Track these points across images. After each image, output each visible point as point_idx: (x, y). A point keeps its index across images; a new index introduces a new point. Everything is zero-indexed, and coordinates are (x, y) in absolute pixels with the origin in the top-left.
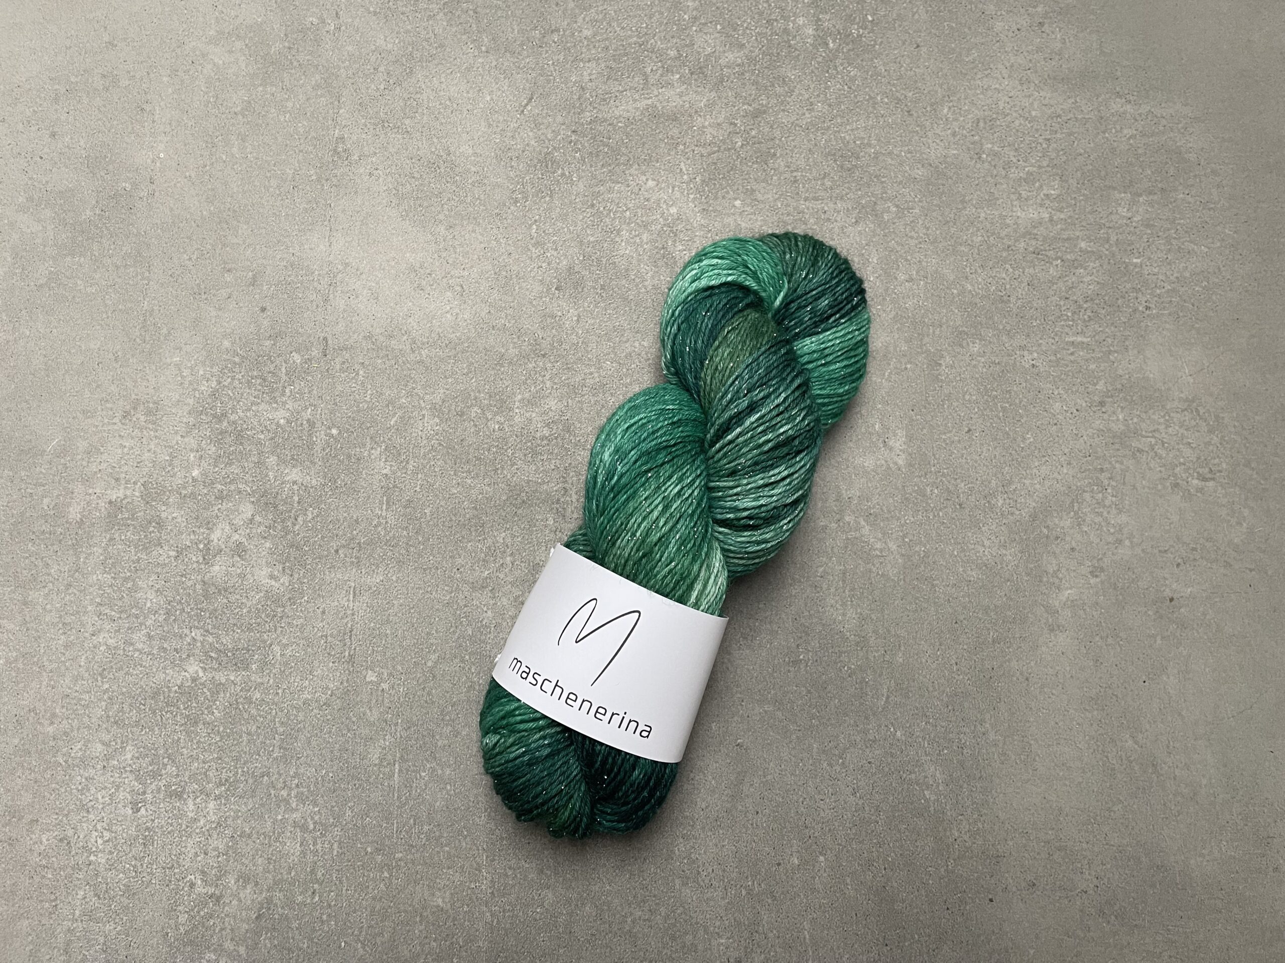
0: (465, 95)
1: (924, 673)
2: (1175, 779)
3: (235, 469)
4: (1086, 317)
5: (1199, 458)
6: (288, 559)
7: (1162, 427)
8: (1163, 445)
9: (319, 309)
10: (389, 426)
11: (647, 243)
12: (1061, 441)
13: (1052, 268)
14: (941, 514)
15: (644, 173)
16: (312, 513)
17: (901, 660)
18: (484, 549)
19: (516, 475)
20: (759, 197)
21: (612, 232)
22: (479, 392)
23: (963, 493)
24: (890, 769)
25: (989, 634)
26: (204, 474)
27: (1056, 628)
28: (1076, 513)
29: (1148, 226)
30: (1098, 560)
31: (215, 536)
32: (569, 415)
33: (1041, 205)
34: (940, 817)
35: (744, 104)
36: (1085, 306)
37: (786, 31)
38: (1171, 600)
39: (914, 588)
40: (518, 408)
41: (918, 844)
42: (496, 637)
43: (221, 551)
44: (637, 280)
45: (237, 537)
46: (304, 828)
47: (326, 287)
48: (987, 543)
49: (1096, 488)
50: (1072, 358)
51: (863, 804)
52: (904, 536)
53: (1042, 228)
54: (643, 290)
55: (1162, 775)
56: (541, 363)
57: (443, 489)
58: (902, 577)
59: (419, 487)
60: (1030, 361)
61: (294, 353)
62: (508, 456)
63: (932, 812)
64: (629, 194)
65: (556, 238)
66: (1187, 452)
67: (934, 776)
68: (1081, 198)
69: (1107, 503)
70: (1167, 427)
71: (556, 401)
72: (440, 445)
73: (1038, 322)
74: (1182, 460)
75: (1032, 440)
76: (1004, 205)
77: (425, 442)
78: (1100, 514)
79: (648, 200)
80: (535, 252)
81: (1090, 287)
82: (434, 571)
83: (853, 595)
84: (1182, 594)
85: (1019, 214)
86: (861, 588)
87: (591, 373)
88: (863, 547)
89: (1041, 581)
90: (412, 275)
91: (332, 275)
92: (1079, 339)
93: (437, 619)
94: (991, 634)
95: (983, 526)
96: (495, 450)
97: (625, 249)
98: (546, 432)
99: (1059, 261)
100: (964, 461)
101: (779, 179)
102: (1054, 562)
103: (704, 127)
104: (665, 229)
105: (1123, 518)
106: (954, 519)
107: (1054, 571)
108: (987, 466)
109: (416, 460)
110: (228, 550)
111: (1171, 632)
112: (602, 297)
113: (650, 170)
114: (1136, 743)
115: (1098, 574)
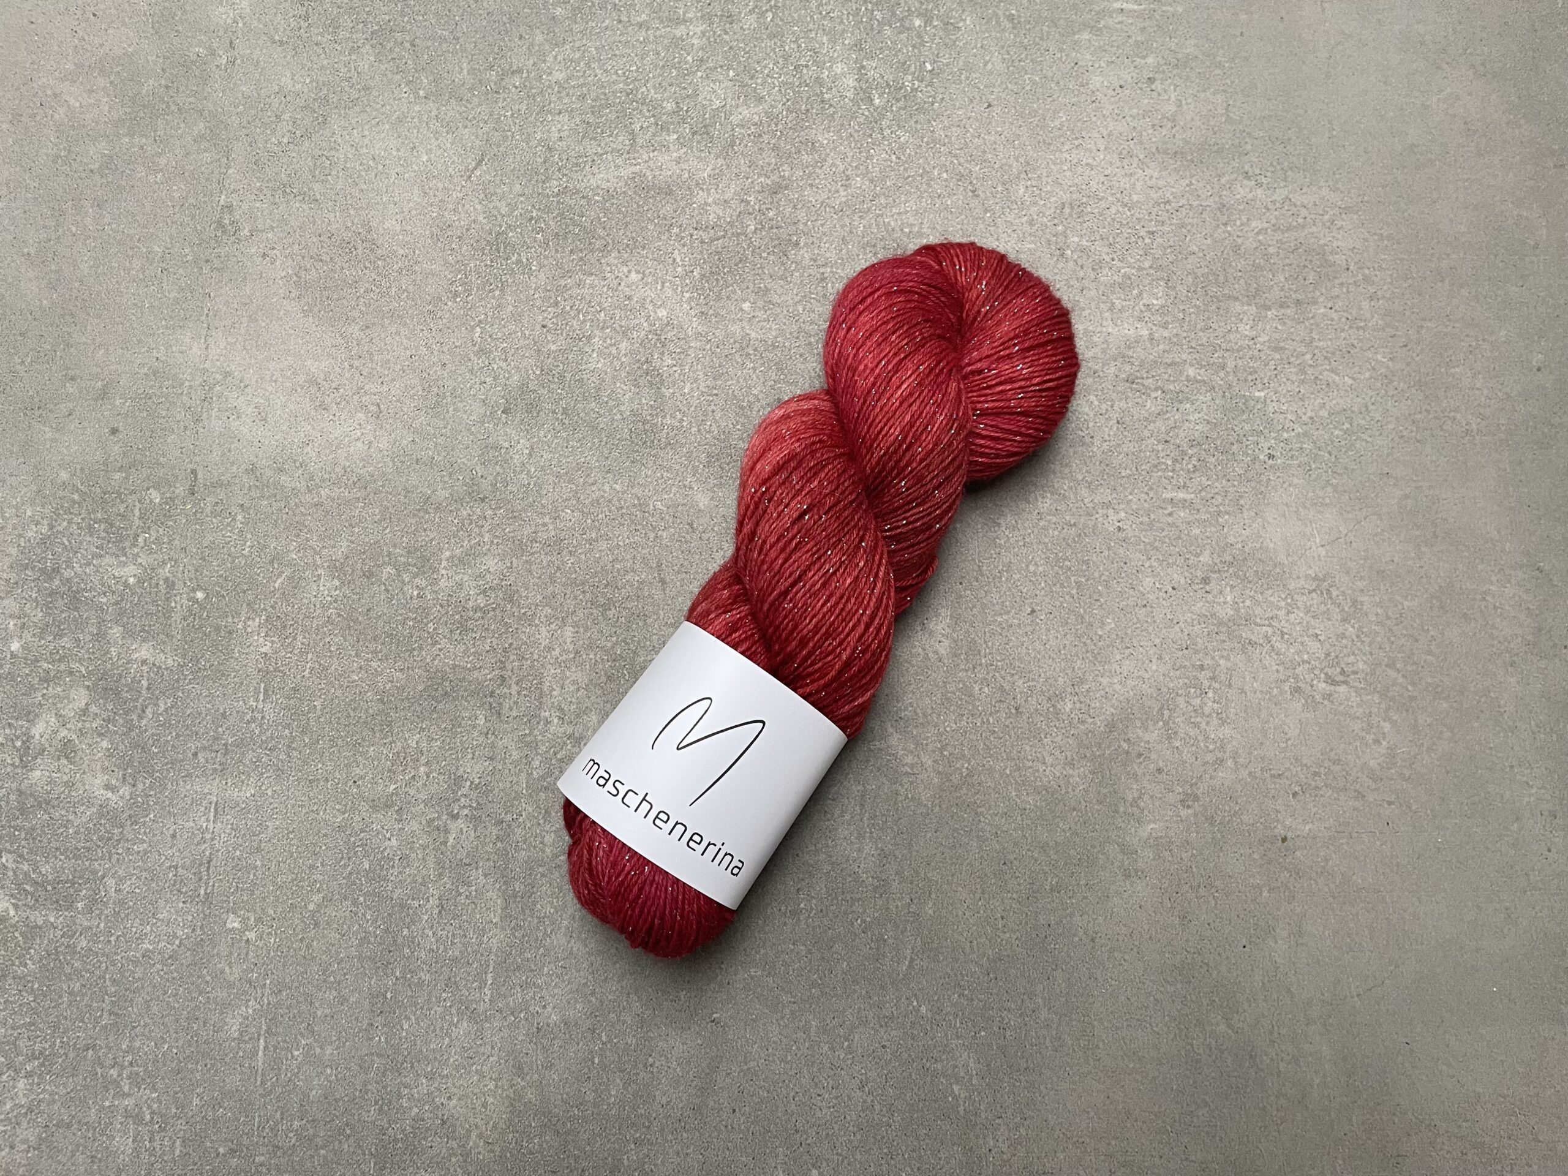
0: (395, 153)
1: (960, 930)
2: (1279, 1076)
3: (66, 642)
4: (1190, 466)
5: (1328, 655)
6: (129, 764)
7: (1281, 613)
8: (1282, 638)
9: (188, 433)
10: (272, 589)
11: (626, 355)
12: (1151, 629)
13: (1149, 401)
14: (991, 721)
15: (625, 263)
16: (166, 703)
17: (931, 912)
18: (391, 755)
19: (438, 658)
20: (776, 298)
21: (580, 340)
22: (395, 546)
23: (1021, 693)
24: (910, 1055)
25: (1047, 880)
26: (25, 648)
27: (1133, 874)
28: (1166, 723)
29: (1277, 349)
30: (1191, 785)
31: (37, 730)
32: (513, 579)
33: (1140, 319)
34: (971, 1121)
35: (760, 175)
36: (1190, 451)
37: (819, 81)
38: (1284, 840)
39: (952, 817)
40: (445, 568)
41: (941, 1155)
42: (401, 872)
43: (44, 751)
44: (611, 403)
45: (63, 733)
46: (138, 1119)
47: (198, 402)
48: (1049, 760)
49: (1193, 690)
50: (1170, 520)
51: (872, 1101)
52: (942, 749)
53: (1139, 349)
54: (618, 417)
55: (1262, 1070)
56: (479, 510)
57: (339, 674)
58: (937, 801)
59: (308, 670)
60: (1116, 523)
61: (151, 490)
62: (428, 633)
63: (962, 1113)
64: (605, 289)
65: (505, 345)
66: (1314, 646)
67: (966, 1065)
68: (1192, 310)
69: (1207, 710)
70: (1289, 613)
71: (496, 561)
72: (339, 615)
73: (1128, 471)
74: (1306, 657)
75: (1113, 626)
76: (1092, 317)
77: (318, 611)
78: (1197, 725)
79: (629, 298)
80: (478, 362)
81: (1197, 428)
82: (322, 783)
83: (873, 824)
84: (1299, 833)
85: (1110, 330)
86: (884, 815)
87: (545, 525)
88: (889, 760)
89: (1117, 811)
90: (314, 389)
91: (207, 388)
92: (1181, 495)
93: (324, 848)
94: (1049, 879)
95: (1045, 737)
96: (411, 623)
97: (596, 362)
98: (481, 601)
99: (1160, 392)
100: (1025, 651)
101: (802, 276)
102: (1135, 786)
103: (706, 204)
104: (650, 337)
105: (1226, 731)
106: (1008, 727)
107: (1134, 798)
108: (1053, 659)
109: (307, 636)
110: (52, 750)
111: (1282, 882)
112: (564, 424)
113: (634, 259)
114: (1229, 1026)
115: (1190, 803)
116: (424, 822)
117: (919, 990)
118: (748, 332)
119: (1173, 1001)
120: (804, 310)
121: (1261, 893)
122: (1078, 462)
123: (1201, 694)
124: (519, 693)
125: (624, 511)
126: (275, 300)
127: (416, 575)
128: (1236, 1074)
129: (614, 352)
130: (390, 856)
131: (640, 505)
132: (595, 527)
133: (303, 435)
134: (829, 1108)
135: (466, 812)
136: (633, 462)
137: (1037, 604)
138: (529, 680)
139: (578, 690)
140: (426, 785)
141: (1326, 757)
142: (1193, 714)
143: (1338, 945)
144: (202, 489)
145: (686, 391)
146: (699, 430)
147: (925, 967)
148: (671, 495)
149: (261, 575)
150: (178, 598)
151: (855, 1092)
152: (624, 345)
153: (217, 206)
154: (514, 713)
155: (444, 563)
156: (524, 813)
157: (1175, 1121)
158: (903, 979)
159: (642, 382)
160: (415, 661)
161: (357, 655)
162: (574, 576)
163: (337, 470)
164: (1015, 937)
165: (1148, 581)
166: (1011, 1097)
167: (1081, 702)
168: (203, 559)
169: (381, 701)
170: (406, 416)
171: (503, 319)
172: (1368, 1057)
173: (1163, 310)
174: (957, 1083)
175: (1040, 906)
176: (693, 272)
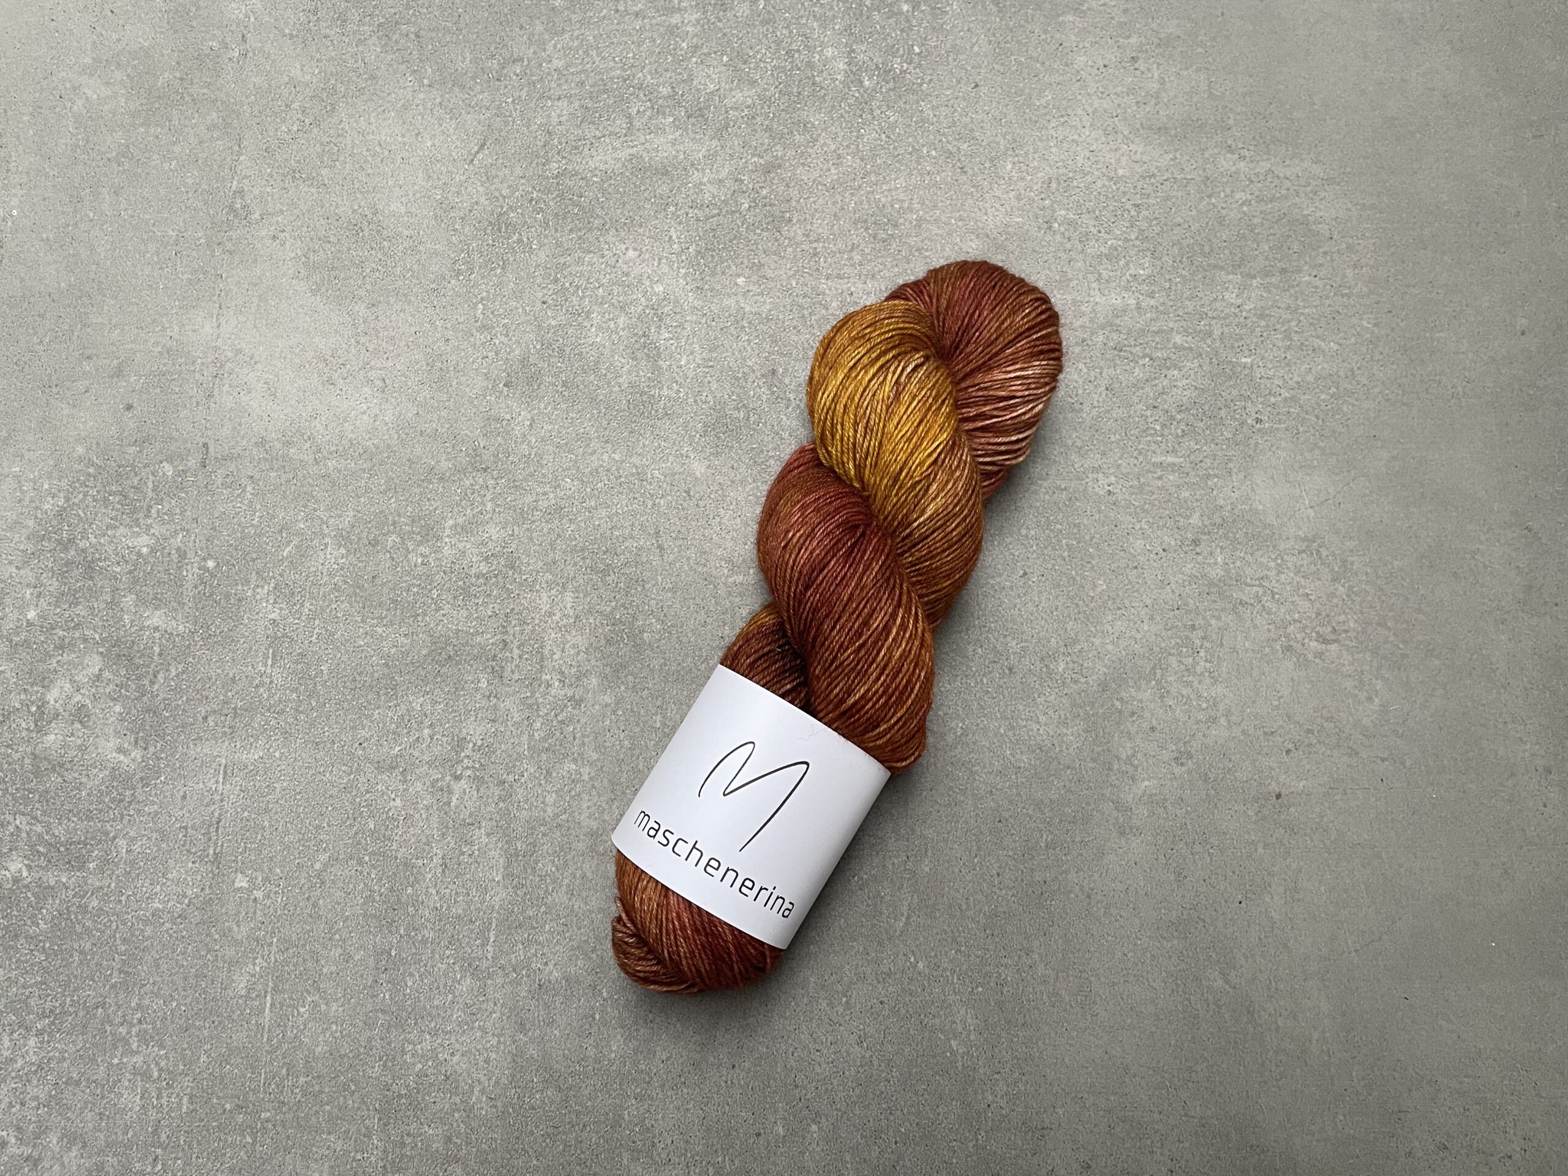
116: (428, 783)
117: (917, 946)
118: (742, 305)
119: (1170, 957)
120: (797, 284)
121: (1256, 850)
122: (1067, 428)
123: (1193, 653)
124: (520, 657)
125: (622, 479)
126: (284, 280)
127: (420, 543)
128: (1234, 1029)
129: (612, 325)
130: (395, 816)
131: (638, 474)
132: (595, 495)
133: (310, 410)
134: (828, 1063)
135: (469, 772)
136: (631, 432)
137: (1029, 567)
138: (530, 645)
139: (578, 654)
140: (430, 747)
141: (1319, 714)
142: (1186, 674)
143: (1335, 901)
144: (213, 462)
145: (683, 363)
146: (695, 401)
147: (922, 925)
148: (669, 464)
149: (271, 544)
150: (189, 567)
151: (854, 1048)
152: (622, 320)
153: (229, 191)
154: (516, 676)
155: (447, 532)
156: (525, 774)
157: (1173, 1077)
158: (900, 936)
159: (639, 354)
160: (419, 626)
161: (363, 621)
162: (574, 543)
163: (343, 442)
164: (1011, 893)
165: (1139, 543)
166: (1009, 1053)
167: (1074, 662)
168: (214, 529)
169: (386, 665)
170: (410, 391)
171: (504, 296)
172: (1367, 1013)
173: (1150, 279)
174: (955, 1038)
175: (1035, 863)
176: (688, 248)
